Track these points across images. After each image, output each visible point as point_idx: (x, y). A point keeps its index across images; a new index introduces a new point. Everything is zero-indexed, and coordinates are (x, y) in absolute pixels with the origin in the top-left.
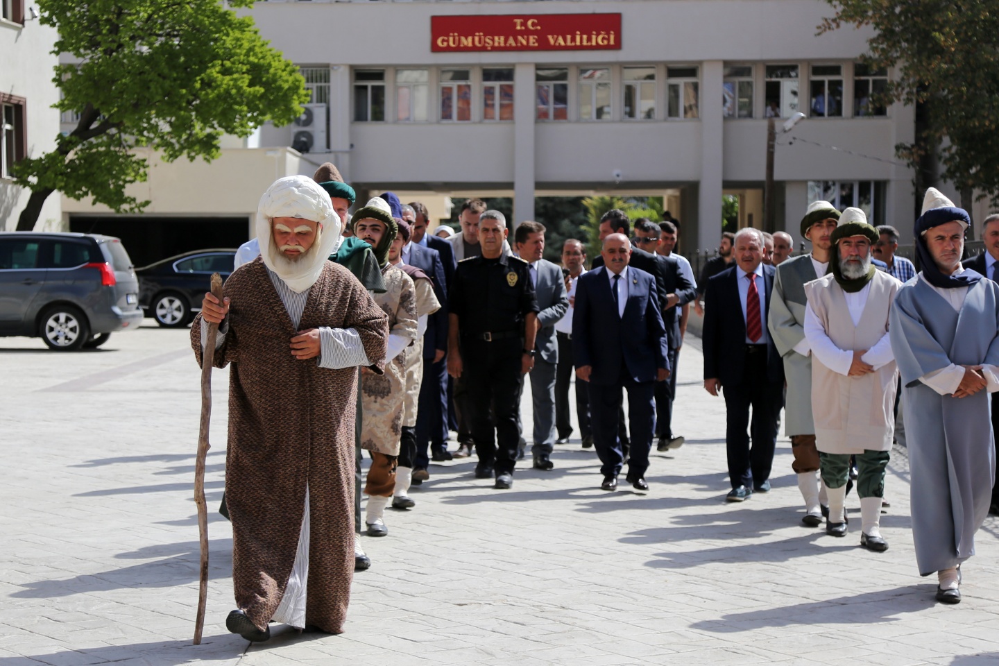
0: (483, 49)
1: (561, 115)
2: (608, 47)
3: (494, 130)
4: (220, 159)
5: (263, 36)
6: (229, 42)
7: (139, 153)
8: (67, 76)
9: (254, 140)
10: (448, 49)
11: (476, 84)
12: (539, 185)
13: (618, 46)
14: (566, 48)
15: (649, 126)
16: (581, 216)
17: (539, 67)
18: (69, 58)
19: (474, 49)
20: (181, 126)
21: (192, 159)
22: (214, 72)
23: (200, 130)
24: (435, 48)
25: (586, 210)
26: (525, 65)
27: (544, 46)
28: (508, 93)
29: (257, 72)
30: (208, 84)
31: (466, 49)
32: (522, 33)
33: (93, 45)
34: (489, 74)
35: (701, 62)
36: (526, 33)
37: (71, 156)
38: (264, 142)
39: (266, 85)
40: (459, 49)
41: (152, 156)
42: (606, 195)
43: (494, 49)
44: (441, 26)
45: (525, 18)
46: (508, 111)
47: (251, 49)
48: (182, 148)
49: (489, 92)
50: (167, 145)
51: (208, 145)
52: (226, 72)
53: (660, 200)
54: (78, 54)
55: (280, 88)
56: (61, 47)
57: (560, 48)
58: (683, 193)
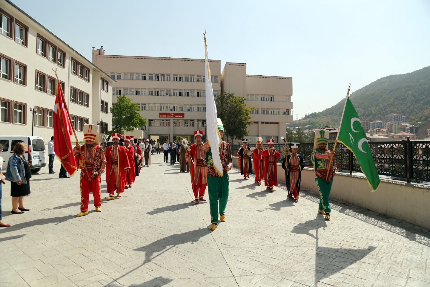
0: (166, 117)
1: (176, 127)
2: (182, 117)
3: (168, 128)
4: (134, 131)
5: (141, 115)
6: (136, 116)
7: (123, 131)
8: (113, 120)
9: (137, 129)
10: (162, 117)
11: (165, 121)
12: (173, 135)
13: (184, 117)
14: (177, 117)
15: (187, 127)
16: (175, 139)
17: (173, 120)
18: (114, 118)
19: (165, 117)
20: (129, 127)
21: (130, 131)
22: (135, 120)
23: (131, 127)
24: (160, 117)
25: (176, 138)
26: (172, 120)
27: (174, 117)
28: (169, 123)
29: (140, 120)
30: (133, 121)
31: (164, 117)
32: (171, 115)
33: (118, 116)
34: (167, 120)
35: (194, 120)
36: (172, 115)
37: (114, 131)
38: (138, 129)
39: (142, 122)
40: (163, 117)
41: (125, 131)
42: (179, 136)
43: (168, 117)
44: (161, 114)
45: (172, 113)
46: (169, 125)
47: (139, 117)
48: (129, 130)
49: (167, 123)
50: (127, 129)
51: (132, 130)
52: (136, 120)
53: (187, 137)
54: (115, 117)
55: (143, 122)
56: (113, 116)
57: (176, 117)
58: (191, 136)
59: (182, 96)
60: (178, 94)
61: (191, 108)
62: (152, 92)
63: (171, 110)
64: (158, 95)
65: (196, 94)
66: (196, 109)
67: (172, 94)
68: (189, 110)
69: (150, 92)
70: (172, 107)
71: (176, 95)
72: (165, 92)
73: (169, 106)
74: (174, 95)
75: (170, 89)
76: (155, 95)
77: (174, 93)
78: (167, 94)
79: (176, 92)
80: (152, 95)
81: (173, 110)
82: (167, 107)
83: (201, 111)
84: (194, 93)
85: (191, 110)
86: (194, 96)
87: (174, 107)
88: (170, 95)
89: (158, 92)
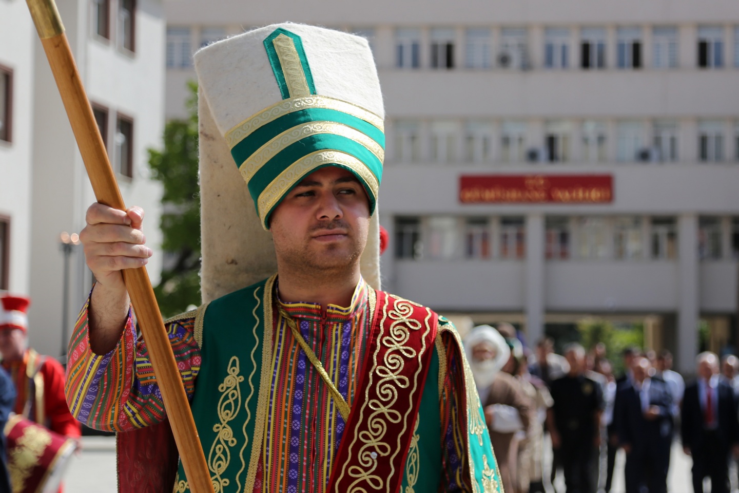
0: (502, 202)
1: (564, 255)
2: (603, 200)
10: (473, 202)
11: (495, 230)
12: (548, 311)
13: (610, 199)
14: (570, 201)
17: (547, 216)
18: (172, 208)
19: (495, 201)
24: (462, 200)
26: (535, 216)
27: (550, 199)
28: (521, 238)
31: (488, 202)
32: (534, 188)
34: (506, 221)
35: (679, 214)
36: (537, 188)
40: (481, 200)
43: (511, 202)
44: (468, 183)
45: (536, 176)
46: (521, 251)
49: (505, 237)
53: (642, 325)
56: (165, 199)
57: (566, 201)
59: (601, 64)
60: (575, 56)
61: (657, 141)
62: (415, 48)
63: (533, 156)
64: (450, 64)
65: (689, 53)
66: (688, 146)
67: (538, 54)
68: (644, 156)
69: (400, 49)
70: (536, 140)
71: (564, 63)
72: (493, 44)
73: (514, 130)
74: (549, 61)
75: (525, 29)
76: (434, 64)
77: (549, 51)
78: (504, 60)
79: (564, 49)
80: (416, 64)
81: (543, 153)
82: (506, 141)
83: (719, 158)
84: (673, 46)
85: (655, 154)
86: (674, 65)
87: (551, 141)
88: (526, 66)
89: (449, 49)
